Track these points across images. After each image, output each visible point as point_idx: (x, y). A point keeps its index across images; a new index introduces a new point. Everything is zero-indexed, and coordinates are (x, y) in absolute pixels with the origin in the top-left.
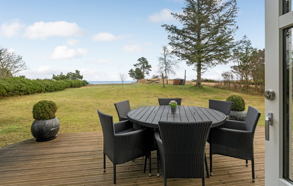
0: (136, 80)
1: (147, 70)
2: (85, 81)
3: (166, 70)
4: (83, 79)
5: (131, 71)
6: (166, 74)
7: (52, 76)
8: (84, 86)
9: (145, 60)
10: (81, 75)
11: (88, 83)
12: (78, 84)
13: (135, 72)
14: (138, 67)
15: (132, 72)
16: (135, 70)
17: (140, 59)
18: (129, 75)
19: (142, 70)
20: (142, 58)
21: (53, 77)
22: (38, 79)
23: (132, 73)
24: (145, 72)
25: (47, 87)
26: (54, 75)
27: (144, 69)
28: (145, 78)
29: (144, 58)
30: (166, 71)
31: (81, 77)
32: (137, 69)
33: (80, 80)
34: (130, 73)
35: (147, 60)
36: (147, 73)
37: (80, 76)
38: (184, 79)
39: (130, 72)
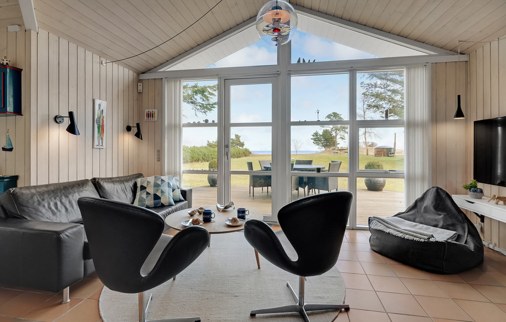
0: (323, 149)
1: (342, 132)
2: (246, 150)
3: (365, 132)
4: (244, 147)
5: (316, 134)
6: (366, 140)
7: (207, 142)
8: (246, 156)
9: (338, 117)
10: (242, 141)
11: (250, 153)
12: (238, 153)
13: (321, 135)
14: (328, 129)
15: (317, 136)
16: (321, 134)
17: (330, 115)
18: (313, 141)
19: (334, 134)
20: (333, 113)
21: (208, 145)
22: (195, 146)
23: (317, 138)
24: (338, 137)
25: (204, 155)
26: (208, 142)
27: (336, 132)
28: (338, 146)
29: (336, 113)
30: (365, 134)
31: (242, 145)
32: (326, 132)
33: (241, 148)
34: (314, 138)
35: (341, 116)
36: (341, 138)
37: (241, 143)
38: (392, 146)
39: (313, 136)
